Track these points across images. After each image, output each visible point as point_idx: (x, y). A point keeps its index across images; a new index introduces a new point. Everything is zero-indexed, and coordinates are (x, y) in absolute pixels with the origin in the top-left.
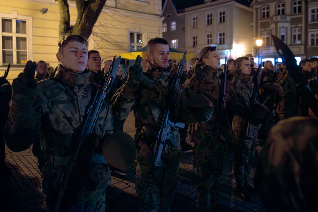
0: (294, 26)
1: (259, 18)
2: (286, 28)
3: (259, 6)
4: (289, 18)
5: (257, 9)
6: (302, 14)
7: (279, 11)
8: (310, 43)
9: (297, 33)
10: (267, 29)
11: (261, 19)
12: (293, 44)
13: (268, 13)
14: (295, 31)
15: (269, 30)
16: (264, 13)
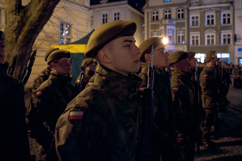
0: (179, 29)
1: (150, 20)
2: (173, 30)
3: (150, 10)
4: (174, 22)
5: (148, 13)
6: (184, 19)
7: (166, 15)
8: (191, 43)
9: (181, 35)
10: (157, 30)
11: (151, 22)
12: (178, 43)
13: (157, 17)
14: (179, 33)
15: (158, 31)
16: (154, 17)
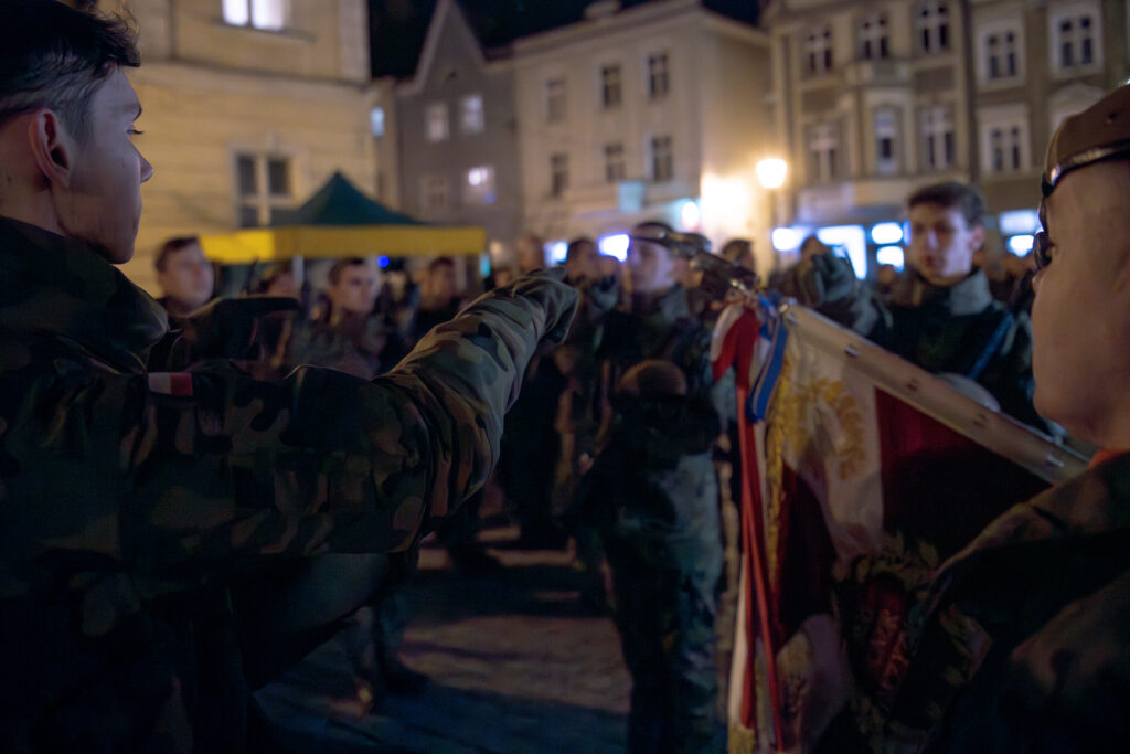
0: (926, 100)
1: (796, 72)
2: (898, 111)
3: (793, 29)
4: (904, 71)
6: (952, 52)
7: (868, 43)
9: (939, 129)
10: (828, 115)
11: (803, 79)
13: (828, 55)
14: (931, 120)
15: (834, 121)
16: (813, 55)
